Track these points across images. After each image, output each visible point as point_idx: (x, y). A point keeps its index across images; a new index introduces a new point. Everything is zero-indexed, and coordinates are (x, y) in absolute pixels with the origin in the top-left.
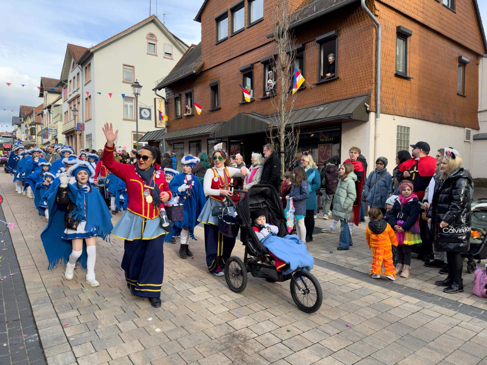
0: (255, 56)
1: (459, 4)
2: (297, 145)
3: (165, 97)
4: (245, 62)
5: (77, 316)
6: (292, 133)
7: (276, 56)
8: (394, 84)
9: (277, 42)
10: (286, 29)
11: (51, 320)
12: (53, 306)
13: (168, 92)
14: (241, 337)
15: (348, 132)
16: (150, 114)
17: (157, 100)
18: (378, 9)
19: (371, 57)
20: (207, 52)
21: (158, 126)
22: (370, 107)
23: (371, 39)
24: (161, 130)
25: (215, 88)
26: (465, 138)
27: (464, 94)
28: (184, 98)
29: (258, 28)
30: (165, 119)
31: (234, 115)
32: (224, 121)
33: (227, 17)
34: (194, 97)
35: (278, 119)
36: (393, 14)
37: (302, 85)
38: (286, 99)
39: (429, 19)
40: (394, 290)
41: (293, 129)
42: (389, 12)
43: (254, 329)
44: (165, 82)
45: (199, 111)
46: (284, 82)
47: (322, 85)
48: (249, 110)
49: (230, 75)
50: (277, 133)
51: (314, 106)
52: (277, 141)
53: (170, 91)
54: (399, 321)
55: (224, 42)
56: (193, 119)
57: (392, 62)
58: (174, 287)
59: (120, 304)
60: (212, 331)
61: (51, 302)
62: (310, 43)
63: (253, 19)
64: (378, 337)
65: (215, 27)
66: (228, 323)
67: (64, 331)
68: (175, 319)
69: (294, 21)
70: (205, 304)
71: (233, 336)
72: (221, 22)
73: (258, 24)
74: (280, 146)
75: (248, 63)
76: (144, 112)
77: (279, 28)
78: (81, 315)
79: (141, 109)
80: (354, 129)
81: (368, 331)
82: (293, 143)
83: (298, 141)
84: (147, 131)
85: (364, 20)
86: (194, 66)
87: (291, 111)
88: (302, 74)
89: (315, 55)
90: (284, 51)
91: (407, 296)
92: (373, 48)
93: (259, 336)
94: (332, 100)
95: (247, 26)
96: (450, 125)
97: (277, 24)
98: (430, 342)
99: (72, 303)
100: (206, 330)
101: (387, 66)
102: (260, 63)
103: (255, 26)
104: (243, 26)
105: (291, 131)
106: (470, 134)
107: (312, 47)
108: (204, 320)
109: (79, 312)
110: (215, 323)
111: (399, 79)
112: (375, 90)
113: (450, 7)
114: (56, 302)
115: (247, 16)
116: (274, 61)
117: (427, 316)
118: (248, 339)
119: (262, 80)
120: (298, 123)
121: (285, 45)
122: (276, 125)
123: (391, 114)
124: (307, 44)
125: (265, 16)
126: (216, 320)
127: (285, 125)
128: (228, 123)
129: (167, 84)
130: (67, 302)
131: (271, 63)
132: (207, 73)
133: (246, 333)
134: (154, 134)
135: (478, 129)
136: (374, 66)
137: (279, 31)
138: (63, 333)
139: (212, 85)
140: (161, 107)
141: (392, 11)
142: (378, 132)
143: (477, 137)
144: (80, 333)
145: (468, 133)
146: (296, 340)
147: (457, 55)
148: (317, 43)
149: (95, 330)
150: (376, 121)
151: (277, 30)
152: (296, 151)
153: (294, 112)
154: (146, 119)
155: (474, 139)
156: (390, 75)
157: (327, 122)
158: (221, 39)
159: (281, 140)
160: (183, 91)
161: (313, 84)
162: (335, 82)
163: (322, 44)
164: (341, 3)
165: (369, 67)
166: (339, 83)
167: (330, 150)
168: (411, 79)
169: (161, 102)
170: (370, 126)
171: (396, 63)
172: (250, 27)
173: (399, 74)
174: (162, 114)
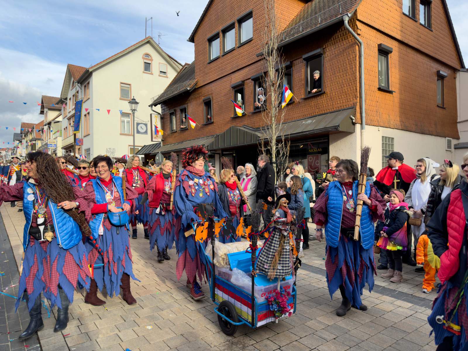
0: (245, 74)
2: (288, 155)
3: (160, 112)
4: (237, 78)
5: (78, 326)
6: (282, 145)
7: (266, 73)
8: (377, 97)
9: (267, 60)
10: (275, 48)
13: (163, 108)
14: (240, 345)
15: (336, 143)
16: (147, 129)
17: (153, 115)
18: (360, 29)
19: (355, 73)
20: (200, 71)
21: (154, 140)
22: (356, 119)
23: (354, 56)
24: (157, 144)
25: (208, 104)
26: (447, 147)
27: (443, 106)
28: (178, 113)
29: (248, 47)
30: (161, 133)
31: (225, 129)
32: (217, 134)
33: (219, 37)
34: (189, 112)
35: (269, 132)
36: (374, 32)
37: (291, 100)
38: (276, 112)
39: (407, 37)
40: (387, 295)
41: (283, 141)
42: (371, 31)
43: (252, 336)
44: (160, 98)
45: (193, 125)
46: (274, 97)
47: (310, 99)
48: (241, 124)
49: (222, 91)
50: (268, 145)
51: (302, 119)
52: (269, 152)
53: (165, 107)
54: (393, 326)
55: (215, 61)
56: (187, 133)
57: (375, 77)
58: (172, 295)
59: (120, 314)
60: (211, 339)
62: (298, 61)
63: (243, 39)
64: (374, 342)
65: (208, 47)
67: (65, 341)
68: (174, 327)
69: (282, 40)
70: (203, 312)
71: (232, 343)
72: (214, 42)
73: (248, 44)
74: (271, 157)
75: (239, 80)
76: (141, 127)
77: (268, 47)
78: (82, 325)
79: (138, 124)
80: (342, 140)
81: (363, 336)
82: (284, 154)
83: (289, 152)
84: (143, 145)
85: (347, 38)
86: (188, 84)
87: (281, 124)
88: (290, 90)
89: (302, 71)
90: (274, 69)
91: (399, 301)
92: (356, 64)
93: (257, 342)
94: (319, 113)
95: (238, 45)
96: (432, 135)
97: (266, 43)
98: (425, 346)
99: (73, 313)
100: (205, 338)
101: (370, 81)
102: (250, 80)
103: (245, 45)
104: (234, 46)
105: (282, 143)
106: (451, 143)
107: (299, 65)
108: (203, 328)
109: (80, 321)
110: (214, 330)
111: (382, 93)
112: (360, 103)
113: (426, 25)
115: (237, 36)
116: (264, 78)
117: (420, 320)
118: (246, 346)
119: (252, 96)
120: (288, 135)
121: (274, 63)
122: (268, 137)
123: (375, 126)
124: (294, 62)
125: (254, 37)
127: (276, 137)
128: (221, 136)
129: (163, 101)
131: (261, 79)
132: (200, 91)
133: (244, 340)
134: (150, 147)
135: (458, 138)
136: (358, 81)
137: (268, 50)
138: (65, 343)
139: (205, 101)
140: (157, 122)
141: (373, 30)
142: (365, 143)
143: (458, 146)
144: (81, 342)
145: (449, 142)
146: (294, 346)
147: (435, 70)
148: (303, 61)
149: (96, 340)
150: (361, 133)
151: (267, 49)
152: (287, 162)
153: (284, 125)
154: (142, 133)
155: (455, 148)
156: (374, 89)
157: (315, 134)
158: (213, 58)
159: (273, 151)
160: (177, 107)
161: (301, 99)
162: (322, 97)
163: (309, 61)
164: (325, 24)
165: (354, 82)
166: (326, 97)
167: (318, 160)
168: (393, 93)
169: (157, 117)
170: (356, 137)
171: (379, 78)
172: (240, 47)
173: (382, 88)
174: (157, 129)
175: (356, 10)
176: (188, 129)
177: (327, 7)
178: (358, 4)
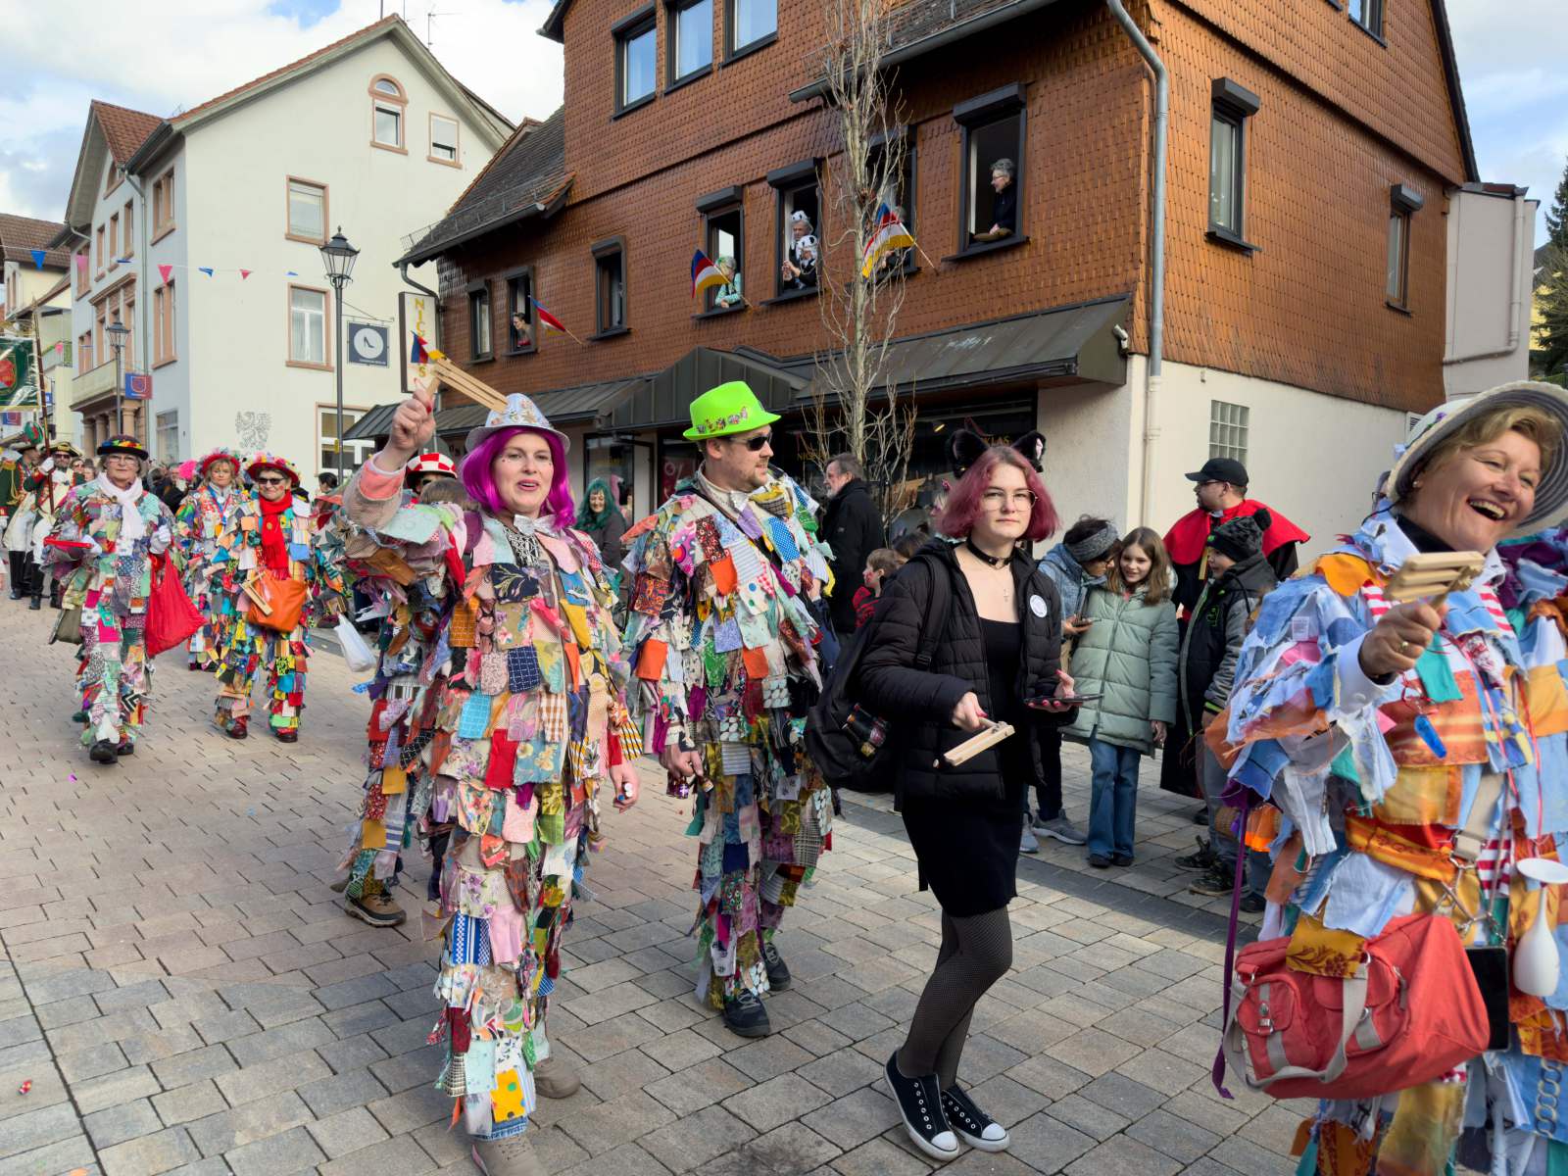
0: (745, 162)
1: (1395, 20)
2: (907, 459)
3: (435, 289)
4: (714, 178)
5: (149, 1098)
6: (890, 419)
8: (1203, 265)
9: (841, 108)
10: (871, 65)
11: (43, 1116)
12: (54, 1059)
13: (447, 273)
14: (783, 1162)
15: (1058, 419)
16: (386, 347)
17: (407, 298)
18: (1158, 20)
19: (1134, 176)
20: (584, 143)
22: (1131, 338)
23: (1135, 118)
25: (610, 264)
27: (1405, 305)
28: (501, 293)
29: (759, 68)
31: (675, 356)
32: (644, 374)
33: (654, 26)
34: (539, 292)
35: (843, 370)
36: (1200, 38)
39: (1307, 59)
41: (893, 406)
42: (1191, 31)
43: (822, 1125)
44: (437, 238)
47: (973, 265)
48: (728, 340)
49: (662, 219)
50: (838, 418)
51: (947, 330)
53: (455, 271)
55: (638, 113)
56: (534, 364)
57: (1197, 194)
59: (314, 1042)
60: (672, 1141)
61: (45, 1038)
62: (935, 124)
63: (741, 39)
65: (612, 59)
66: (726, 1103)
67: (99, 1162)
70: (630, 1029)
71: (753, 1158)
72: (634, 44)
73: (762, 53)
75: (724, 184)
76: (366, 340)
77: (848, 63)
78: (164, 1090)
79: (354, 329)
80: (1078, 410)
82: (892, 451)
83: (910, 446)
84: (370, 405)
85: (1114, 51)
86: (539, 189)
87: (886, 342)
89: (950, 162)
92: (1140, 145)
93: (845, 1152)
94: (1004, 314)
95: (721, 59)
96: (1365, 403)
97: (843, 49)
99: (128, 1042)
100: (649, 1137)
101: (1184, 208)
102: (765, 185)
103: (749, 59)
104: (707, 60)
105: (886, 411)
107: (941, 138)
108: (636, 1096)
109: (155, 1076)
110: (679, 1105)
111: (1220, 251)
112: (1148, 284)
113: (1367, 26)
114: (63, 1042)
115: (721, 26)
119: (772, 242)
121: (866, 122)
122: (838, 391)
123: (1192, 364)
124: (923, 127)
125: (784, 29)
126: (684, 1097)
127: (865, 391)
128: (657, 382)
129: (446, 247)
130: (109, 1038)
132: (581, 212)
133: (797, 1145)
136: (1144, 206)
137: (848, 73)
138: (97, 1170)
139: (599, 255)
140: (424, 323)
141: (1199, 29)
142: (1156, 421)
144: (162, 1168)
147: (1387, 182)
148: (955, 125)
149: (222, 1155)
150: (1147, 385)
151: (842, 71)
152: (905, 476)
154: (369, 362)
156: (1193, 237)
157: (992, 384)
158: (632, 100)
159: (855, 441)
160: (496, 270)
161: (942, 261)
162: (1018, 256)
163: (975, 128)
165: (1130, 206)
166: (1030, 257)
168: (1255, 253)
169: (423, 306)
170: (1129, 401)
171: (1210, 198)
172: (732, 63)
173: (1219, 234)
174: (425, 347)
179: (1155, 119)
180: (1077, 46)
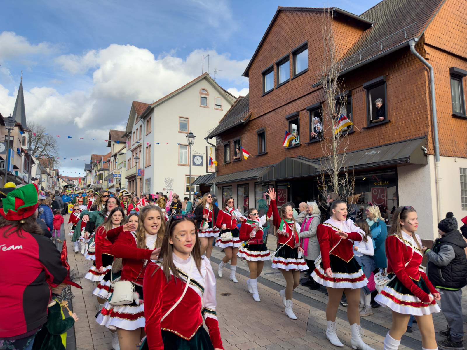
0: (300, 105)
3: (215, 145)
4: (291, 110)
6: (346, 181)
8: (452, 126)
9: (326, 92)
10: (335, 78)
13: (218, 140)
15: (405, 177)
16: (202, 161)
17: (208, 148)
18: (428, 53)
19: (424, 100)
20: (254, 103)
21: (208, 172)
22: (428, 150)
23: (423, 82)
24: (212, 174)
25: (261, 135)
28: (232, 144)
29: (303, 78)
30: (215, 164)
31: (280, 160)
32: (271, 165)
33: (273, 70)
34: (242, 144)
36: (444, 56)
38: (338, 146)
41: (347, 177)
42: (441, 54)
44: (216, 131)
45: (246, 156)
47: (372, 130)
48: (296, 155)
49: (276, 122)
50: (329, 181)
51: (365, 149)
52: (331, 189)
53: (220, 140)
55: (269, 94)
56: (241, 163)
57: (447, 103)
62: (357, 89)
63: (298, 71)
65: (262, 80)
72: (268, 76)
73: (303, 75)
75: (294, 111)
76: (197, 159)
77: (328, 79)
79: (194, 156)
80: (412, 173)
82: (347, 191)
83: (353, 189)
84: (199, 175)
85: (414, 64)
86: (242, 117)
89: (363, 100)
90: (334, 101)
92: (426, 90)
94: (384, 144)
95: (292, 77)
97: (326, 75)
101: (443, 107)
102: (306, 110)
103: (300, 76)
104: (288, 78)
105: (344, 179)
107: (359, 94)
111: (458, 120)
112: (432, 132)
115: (292, 68)
116: (320, 108)
119: (308, 126)
121: (334, 95)
122: (329, 173)
123: (451, 157)
124: (354, 91)
125: (309, 67)
127: (338, 172)
128: (275, 167)
129: (218, 133)
132: (254, 122)
134: (205, 178)
136: (429, 109)
137: (328, 81)
139: (258, 133)
140: (212, 154)
141: (443, 53)
142: (440, 176)
148: (364, 89)
150: (435, 165)
151: (326, 81)
154: (198, 165)
156: (447, 116)
157: (381, 166)
158: (267, 91)
159: (335, 188)
160: (231, 139)
161: (362, 129)
162: (387, 126)
163: (370, 89)
164: (387, 51)
165: (424, 109)
166: (391, 126)
167: (384, 193)
169: (212, 149)
170: (429, 170)
171: (452, 103)
172: (295, 78)
173: (457, 115)
174: (212, 160)
175: (424, 34)
176: (241, 160)
177: (388, 33)
178: (426, 27)
179: (430, 82)
180: (402, 63)
